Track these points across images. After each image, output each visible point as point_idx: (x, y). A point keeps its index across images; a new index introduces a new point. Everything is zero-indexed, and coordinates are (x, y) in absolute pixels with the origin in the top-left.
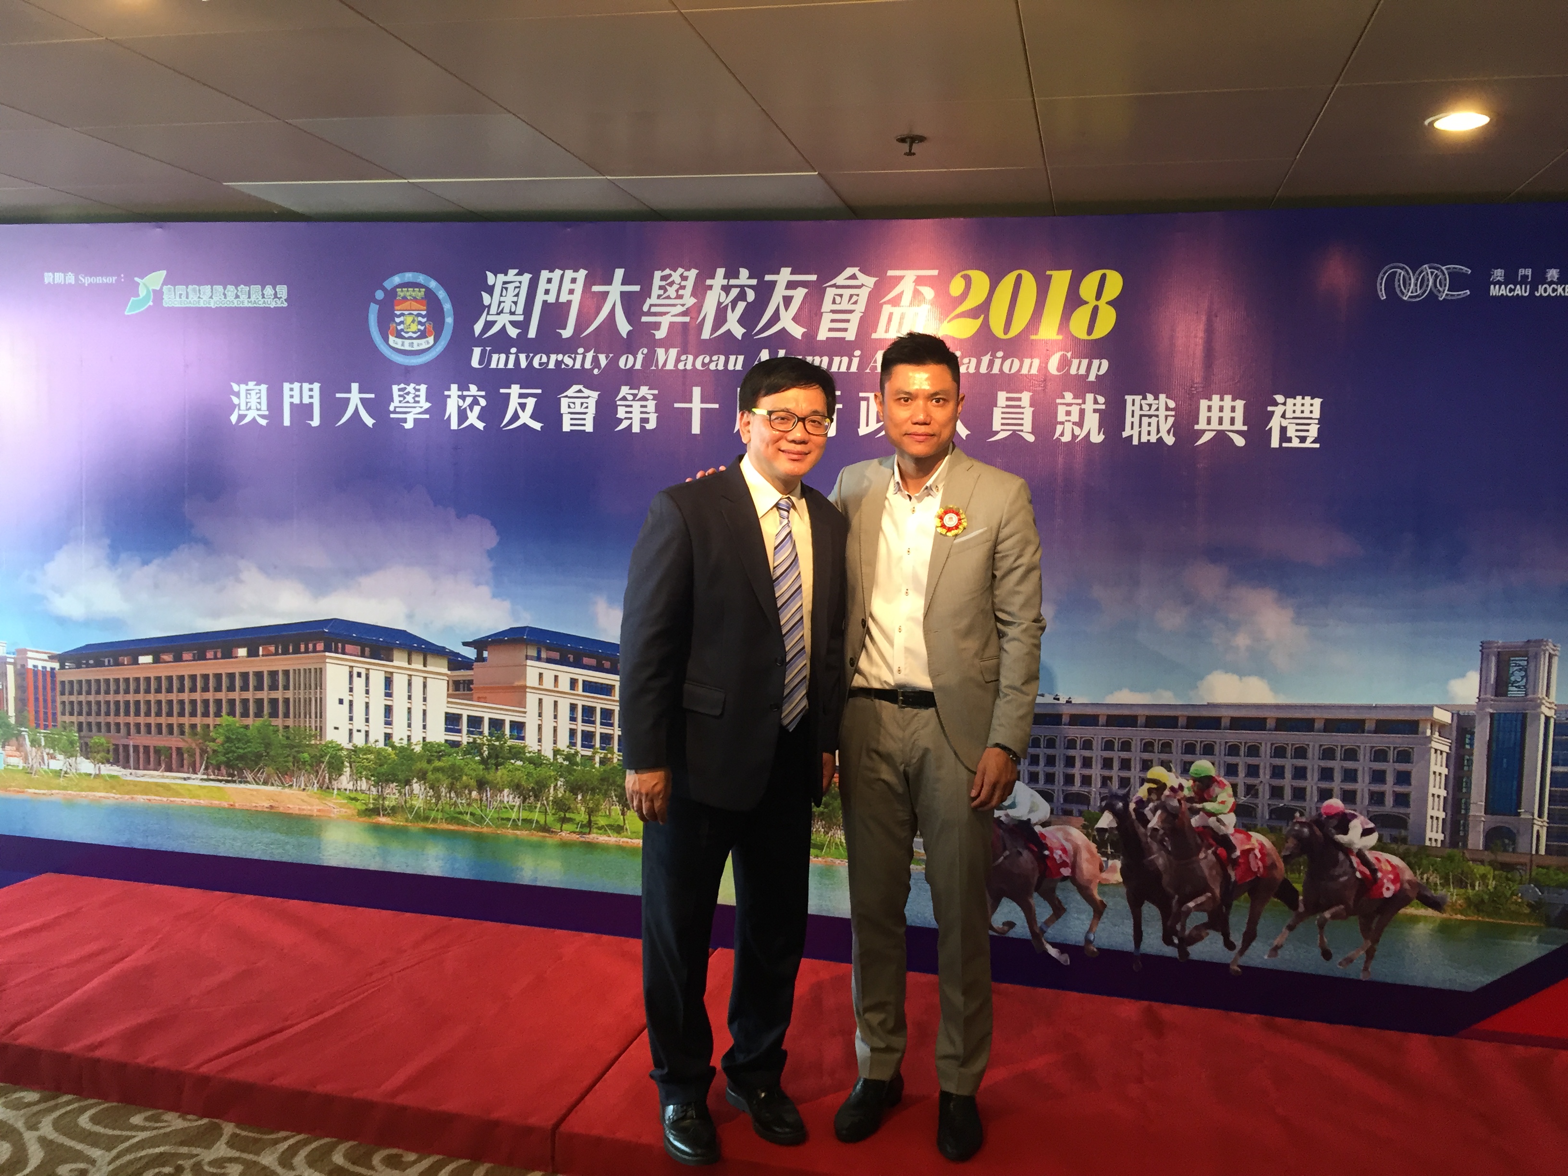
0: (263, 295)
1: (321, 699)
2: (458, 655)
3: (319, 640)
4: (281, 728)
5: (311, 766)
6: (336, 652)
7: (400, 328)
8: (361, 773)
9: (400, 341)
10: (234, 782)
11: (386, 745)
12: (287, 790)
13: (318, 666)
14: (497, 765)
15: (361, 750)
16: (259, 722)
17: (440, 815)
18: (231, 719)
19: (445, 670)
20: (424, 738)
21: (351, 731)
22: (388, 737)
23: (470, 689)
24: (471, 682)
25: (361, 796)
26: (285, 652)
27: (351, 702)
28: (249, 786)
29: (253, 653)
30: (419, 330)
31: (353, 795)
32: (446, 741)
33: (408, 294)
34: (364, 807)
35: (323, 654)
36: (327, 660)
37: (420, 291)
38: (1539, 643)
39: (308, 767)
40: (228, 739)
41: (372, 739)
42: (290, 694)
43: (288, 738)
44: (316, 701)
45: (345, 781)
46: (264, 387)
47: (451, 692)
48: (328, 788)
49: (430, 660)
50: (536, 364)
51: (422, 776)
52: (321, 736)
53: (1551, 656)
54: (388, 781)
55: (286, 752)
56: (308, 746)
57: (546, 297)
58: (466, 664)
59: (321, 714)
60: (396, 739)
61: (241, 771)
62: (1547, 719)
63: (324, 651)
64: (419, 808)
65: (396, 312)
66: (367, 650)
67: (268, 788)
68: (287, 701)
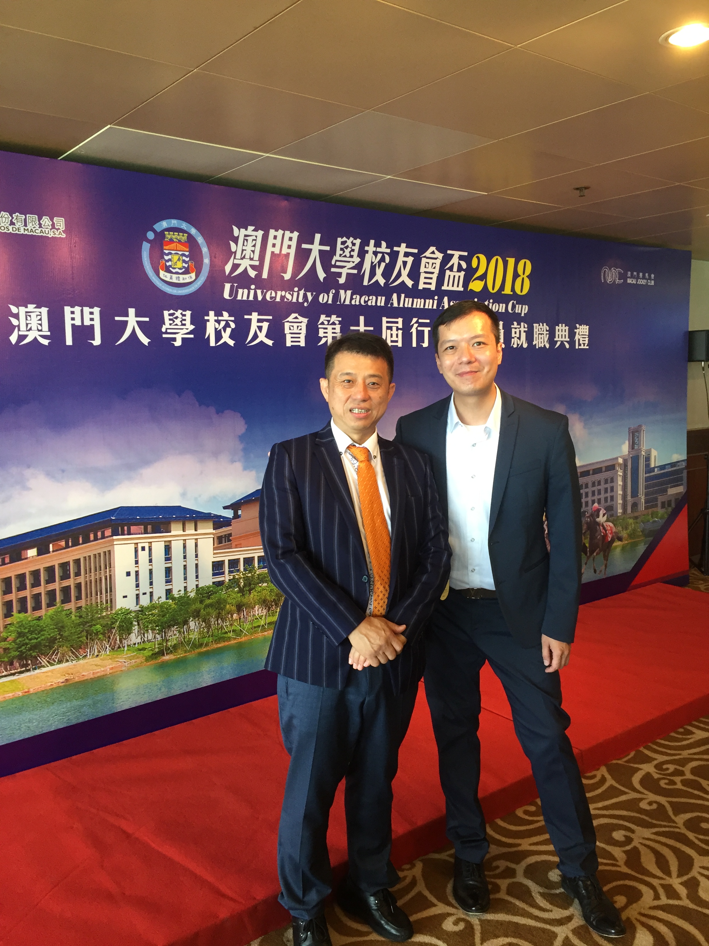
0: (40, 226)
1: (110, 576)
2: (220, 517)
3: (107, 527)
4: (73, 610)
5: (104, 634)
6: (123, 534)
7: (168, 264)
8: (147, 627)
9: (168, 275)
10: (29, 670)
11: (167, 599)
12: (81, 662)
13: (106, 550)
14: (250, 591)
15: (147, 608)
16: (52, 611)
17: (211, 639)
18: (22, 615)
19: (212, 531)
20: (197, 586)
21: (138, 596)
22: (169, 592)
23: (229, 540)
24: (230, 535)
25: (148, 645)
26: (76, 543)
27: (137, 573)
28: (44, 670)
29: (43, 551)
30: (184, 267)
31: (140, 647)
32: (214, 583)
33: (174, 237)
34: (150, 653)
35: (111, 538)
36: (115, 543)
37: (183, 236)
38: (640, 426)
39: (101, 636)
40: (20, 635)
41: (155, 597)
42: (81, 579)
43: (81, 617)
44: (106, 579)
45: (134, 638)
46: (44, 310)
47: (216, 545)
48: (119, 647)
49: (199, 525)
50: (268, 298)
51: (196, 615)
52: (111, 607)
53: (644, 430)
54: (169, 627)
55: (80, 629)
56: (99, 618)
57: (273, 249)
58: (227, 522)
59: (111, 589)
60: (175, 593)
61: (35, 659)
62: (643, 455)
63: (112, 536)
64: (195, 639)
65: (165, 251)
66: (149, 527)
67: (64, 665)
68: (78, 586)
